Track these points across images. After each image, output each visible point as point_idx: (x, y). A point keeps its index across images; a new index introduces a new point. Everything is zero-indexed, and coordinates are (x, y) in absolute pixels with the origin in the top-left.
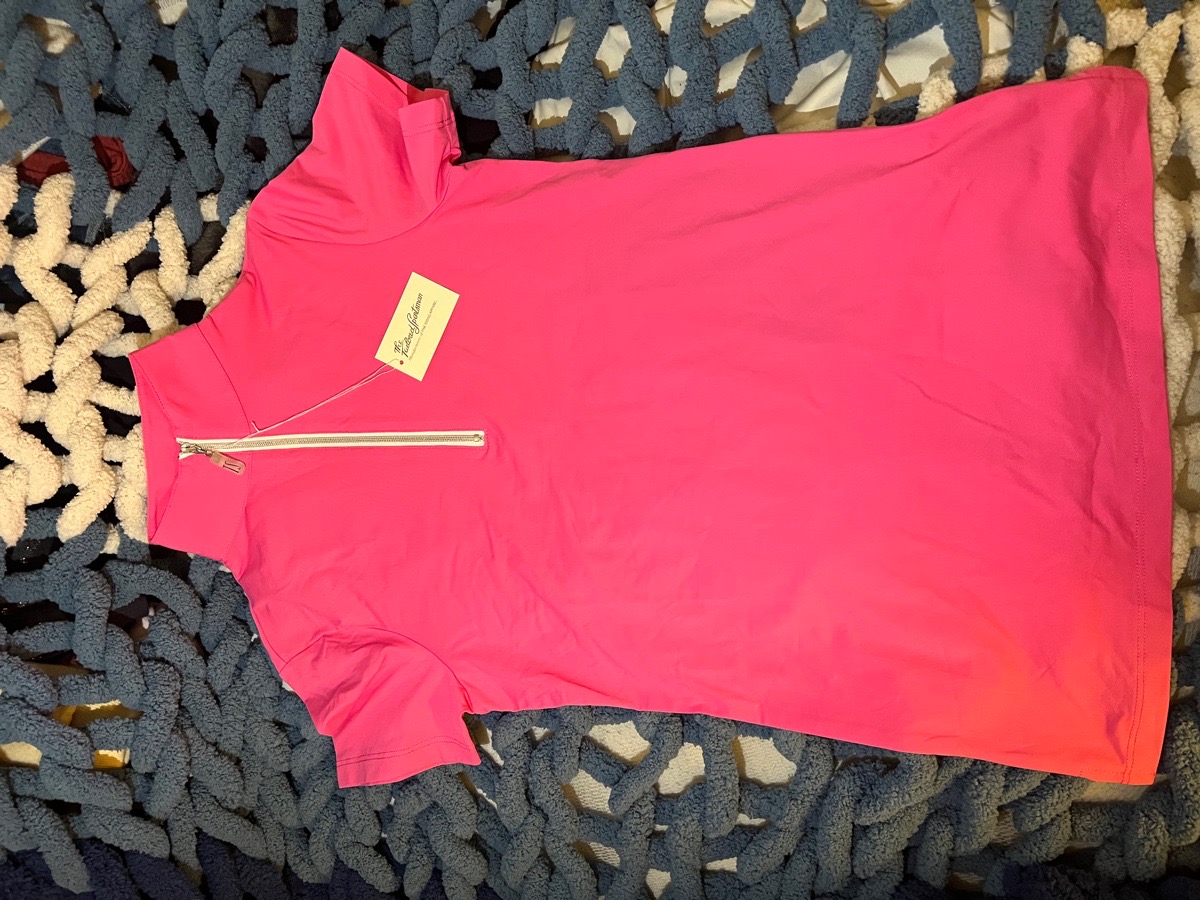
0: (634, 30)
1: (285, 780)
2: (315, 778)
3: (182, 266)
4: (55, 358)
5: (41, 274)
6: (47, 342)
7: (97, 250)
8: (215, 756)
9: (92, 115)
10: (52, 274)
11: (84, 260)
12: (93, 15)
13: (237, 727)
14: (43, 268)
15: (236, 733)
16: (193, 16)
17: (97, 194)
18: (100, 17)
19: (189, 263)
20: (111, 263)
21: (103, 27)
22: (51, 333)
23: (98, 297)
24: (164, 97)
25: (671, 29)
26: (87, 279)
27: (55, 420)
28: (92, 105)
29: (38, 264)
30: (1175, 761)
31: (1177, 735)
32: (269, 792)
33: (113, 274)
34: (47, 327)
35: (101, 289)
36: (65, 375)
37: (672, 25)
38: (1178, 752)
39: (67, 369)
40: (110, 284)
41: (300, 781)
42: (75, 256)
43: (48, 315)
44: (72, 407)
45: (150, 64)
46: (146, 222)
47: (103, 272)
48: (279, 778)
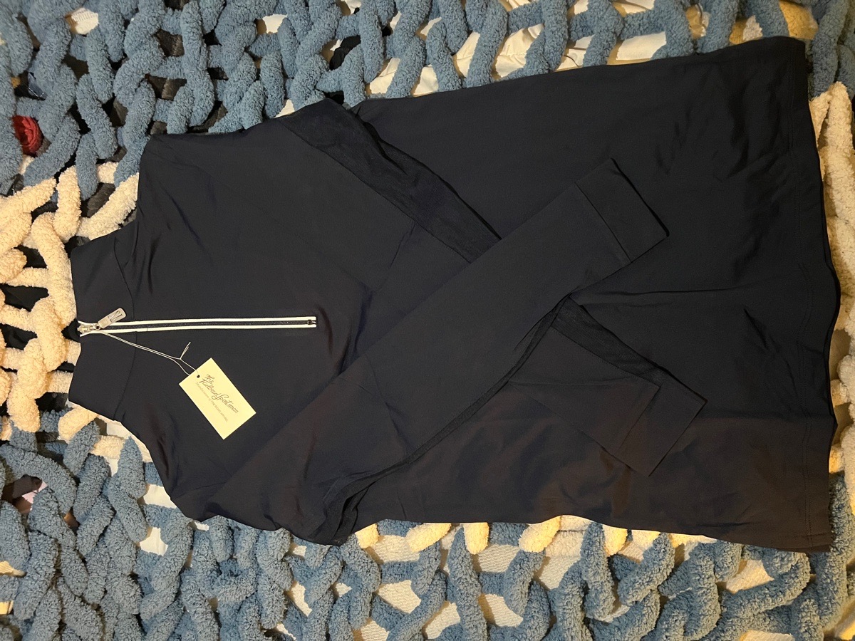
0: (441, 73)
1: (135, 621)
2: (159, 621)
8: (81, 606)
9: (13, 100)
12: (19, 25)
13: (99, 582)
15: (99, 587)
16: (103, 31)
17: (12, 161)
18: (24, 26)
21: (25, 35)
23: (6, 240)
24: (73, 87)
25: (468, 74)
28: (12, 92)
30: (799, 626)
31: (803, 608)
32: (121, 631)
37: (469, 71)
38: (802, 620)
41: (147, 622)
45: (62, 63)
46: (51, 179)
48: (130, 621)
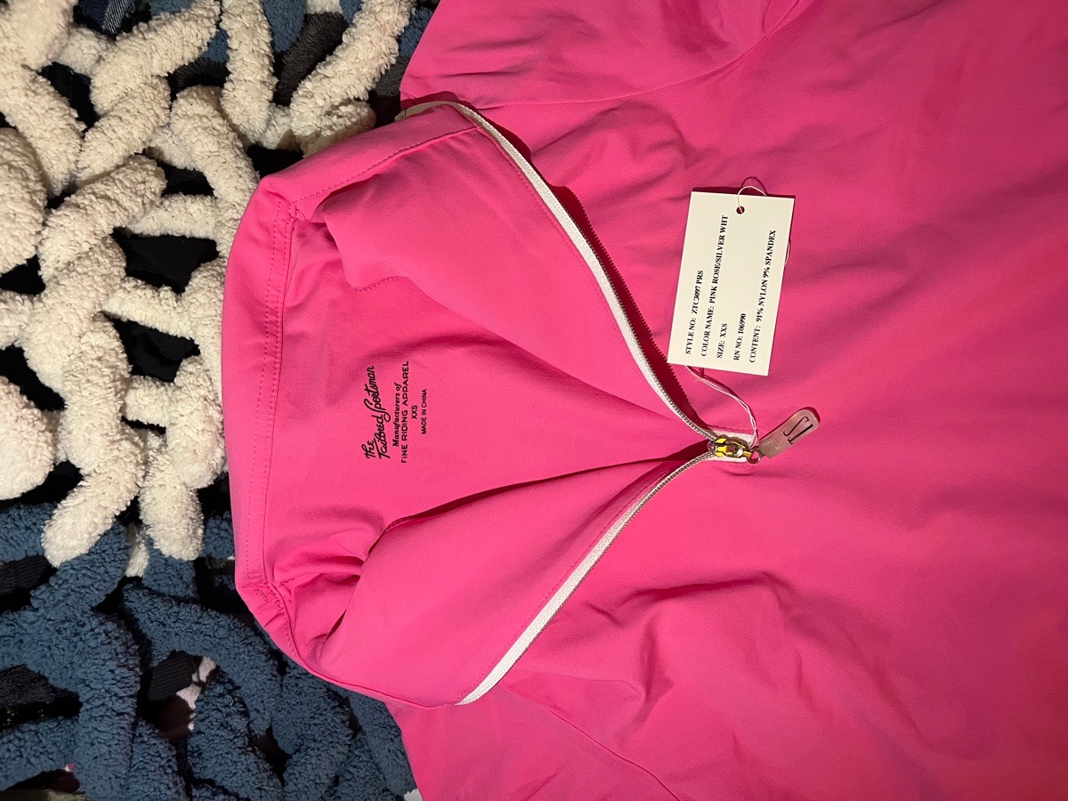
3: (264, 83)
4: (45, 233)
5: (23, 78)
6: (33, 202)
7: (124, 43)
10: (41, 79)
11: (100, 59)
14: (25, 67)
19: (275, 80)
20: (147, 72)
22: (39, 187)
26: (102, 97)
27: (41, 350)
29: (16, 57)
33: (148, 91)
34: (32, 175)
35: (126, 117)
36: (61, 265)
39: (66, 255)
40: (143, 110)
42: (82, 51)
43: (34, 154)
44: (69, 326)
47: (131, 85)
